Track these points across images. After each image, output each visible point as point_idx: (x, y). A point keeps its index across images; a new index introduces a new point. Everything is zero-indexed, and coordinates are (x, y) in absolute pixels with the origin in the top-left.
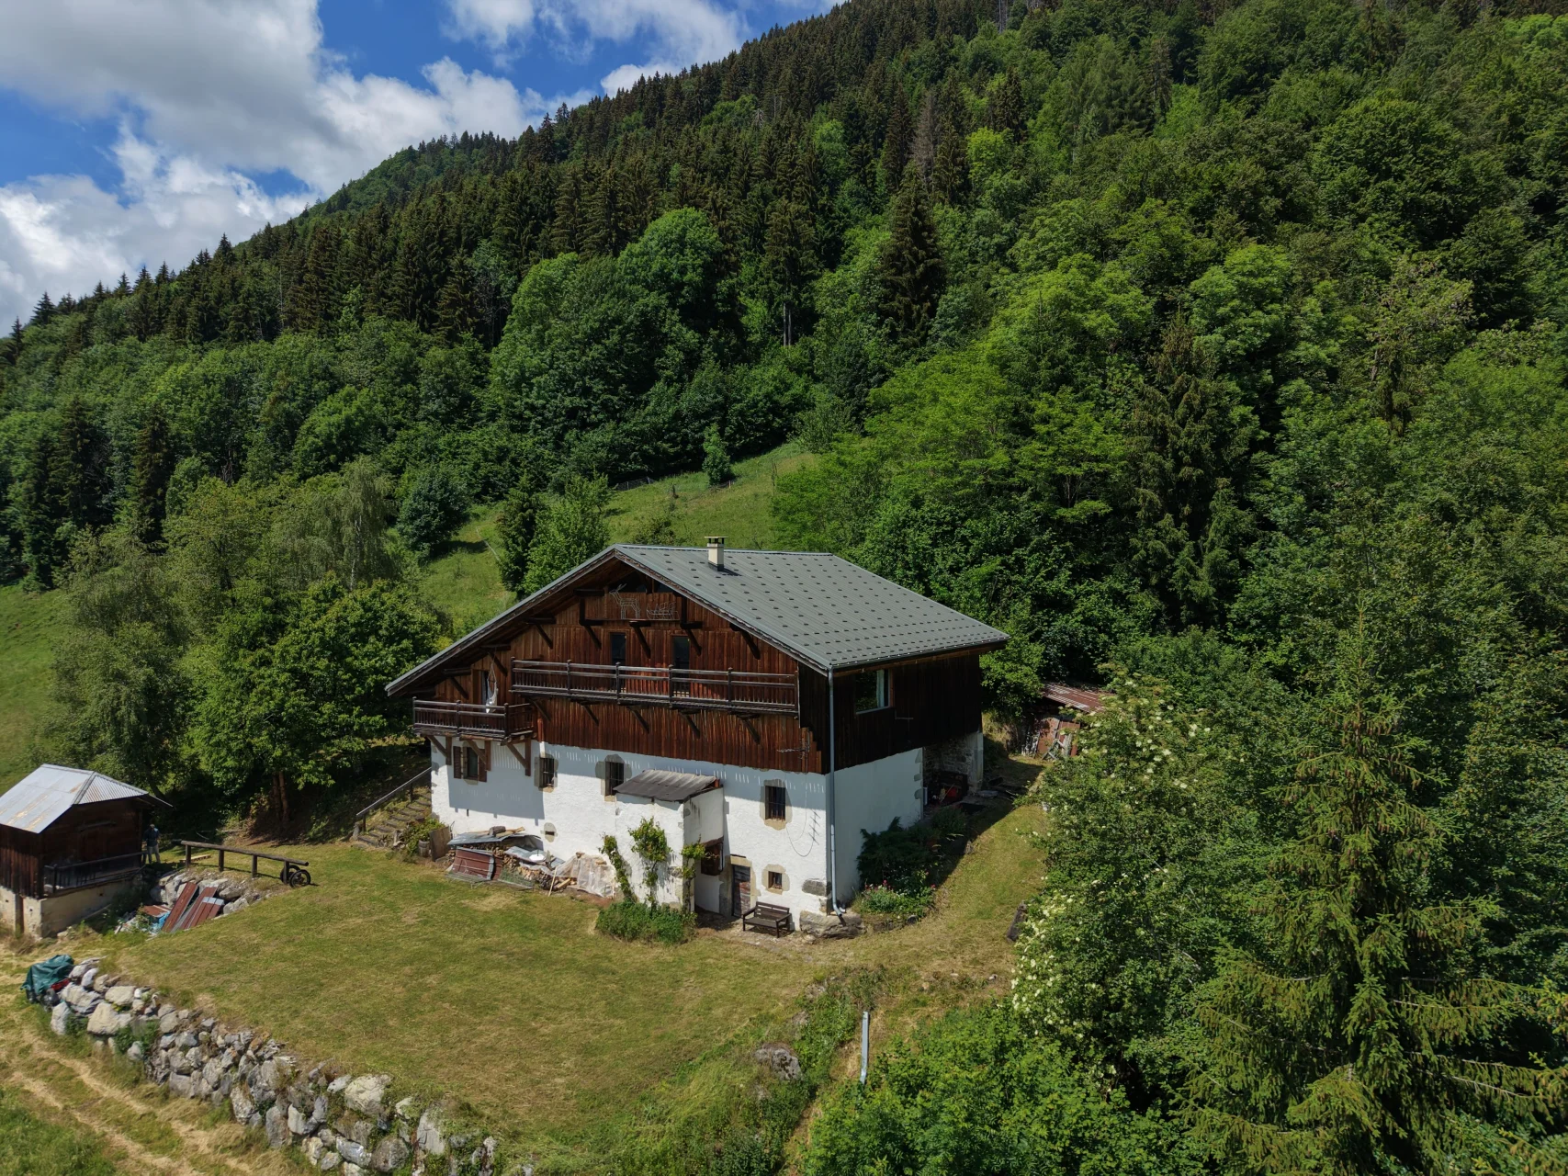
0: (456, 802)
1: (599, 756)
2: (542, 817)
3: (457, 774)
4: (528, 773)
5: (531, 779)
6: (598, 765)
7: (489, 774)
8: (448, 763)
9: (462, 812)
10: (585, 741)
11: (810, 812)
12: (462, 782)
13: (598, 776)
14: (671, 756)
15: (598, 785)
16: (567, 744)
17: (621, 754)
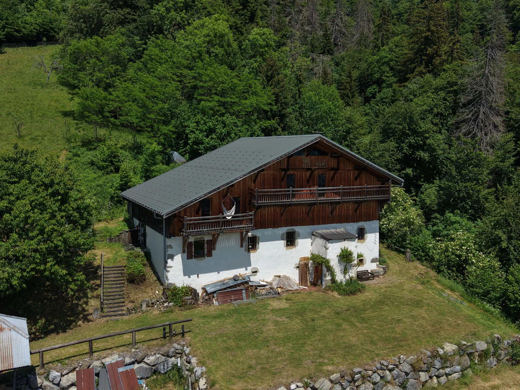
0: (187, 272)
1: (283, 230)
2: (250, 265)
3: (189, 257)
4: (242, 246)
5: (243, 248)
6: (282, 235)
7: (213, 252)
8: (184, 252)
9: (194, 277)
10: (275, 224)
11: (373, 235)
12: (194, 261)
13: (282, 240)
14: (319, 224)
15: (283, 243)
16: (265, 228)
17: (294, 228)
